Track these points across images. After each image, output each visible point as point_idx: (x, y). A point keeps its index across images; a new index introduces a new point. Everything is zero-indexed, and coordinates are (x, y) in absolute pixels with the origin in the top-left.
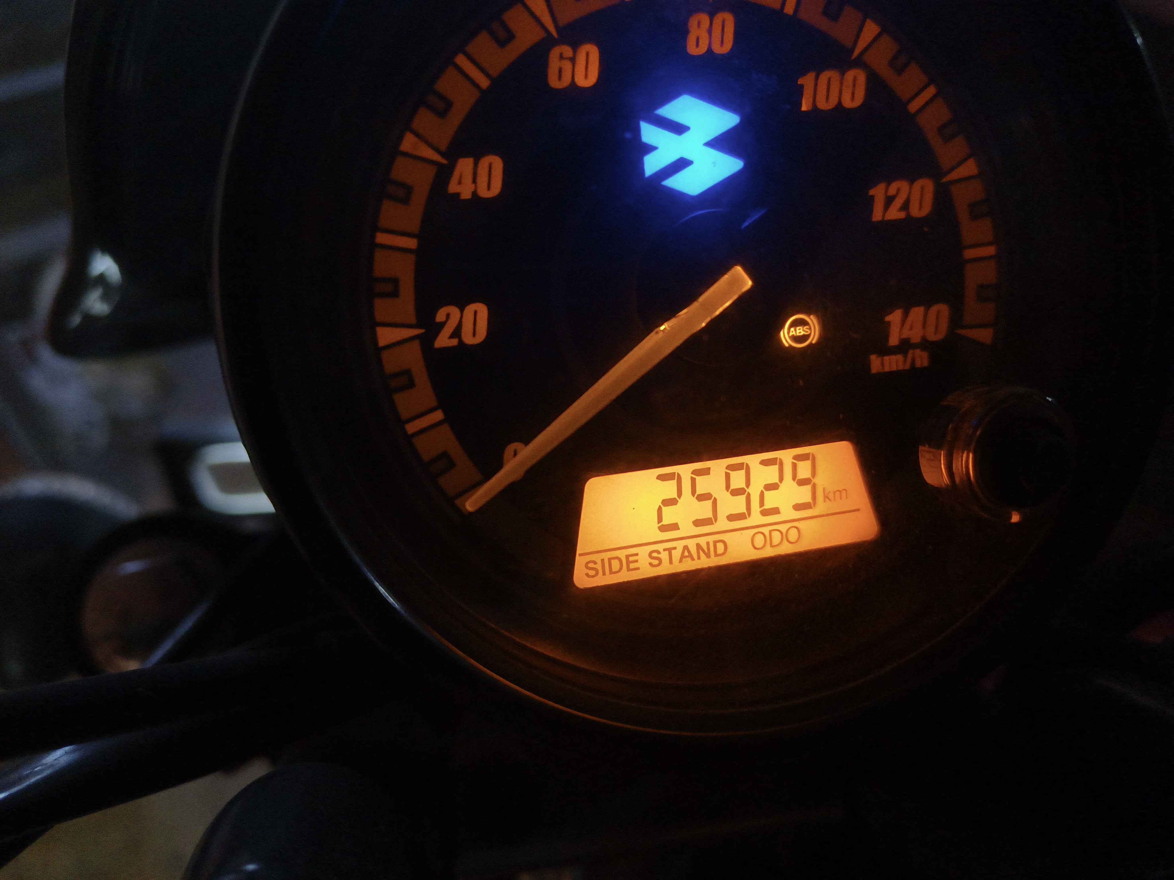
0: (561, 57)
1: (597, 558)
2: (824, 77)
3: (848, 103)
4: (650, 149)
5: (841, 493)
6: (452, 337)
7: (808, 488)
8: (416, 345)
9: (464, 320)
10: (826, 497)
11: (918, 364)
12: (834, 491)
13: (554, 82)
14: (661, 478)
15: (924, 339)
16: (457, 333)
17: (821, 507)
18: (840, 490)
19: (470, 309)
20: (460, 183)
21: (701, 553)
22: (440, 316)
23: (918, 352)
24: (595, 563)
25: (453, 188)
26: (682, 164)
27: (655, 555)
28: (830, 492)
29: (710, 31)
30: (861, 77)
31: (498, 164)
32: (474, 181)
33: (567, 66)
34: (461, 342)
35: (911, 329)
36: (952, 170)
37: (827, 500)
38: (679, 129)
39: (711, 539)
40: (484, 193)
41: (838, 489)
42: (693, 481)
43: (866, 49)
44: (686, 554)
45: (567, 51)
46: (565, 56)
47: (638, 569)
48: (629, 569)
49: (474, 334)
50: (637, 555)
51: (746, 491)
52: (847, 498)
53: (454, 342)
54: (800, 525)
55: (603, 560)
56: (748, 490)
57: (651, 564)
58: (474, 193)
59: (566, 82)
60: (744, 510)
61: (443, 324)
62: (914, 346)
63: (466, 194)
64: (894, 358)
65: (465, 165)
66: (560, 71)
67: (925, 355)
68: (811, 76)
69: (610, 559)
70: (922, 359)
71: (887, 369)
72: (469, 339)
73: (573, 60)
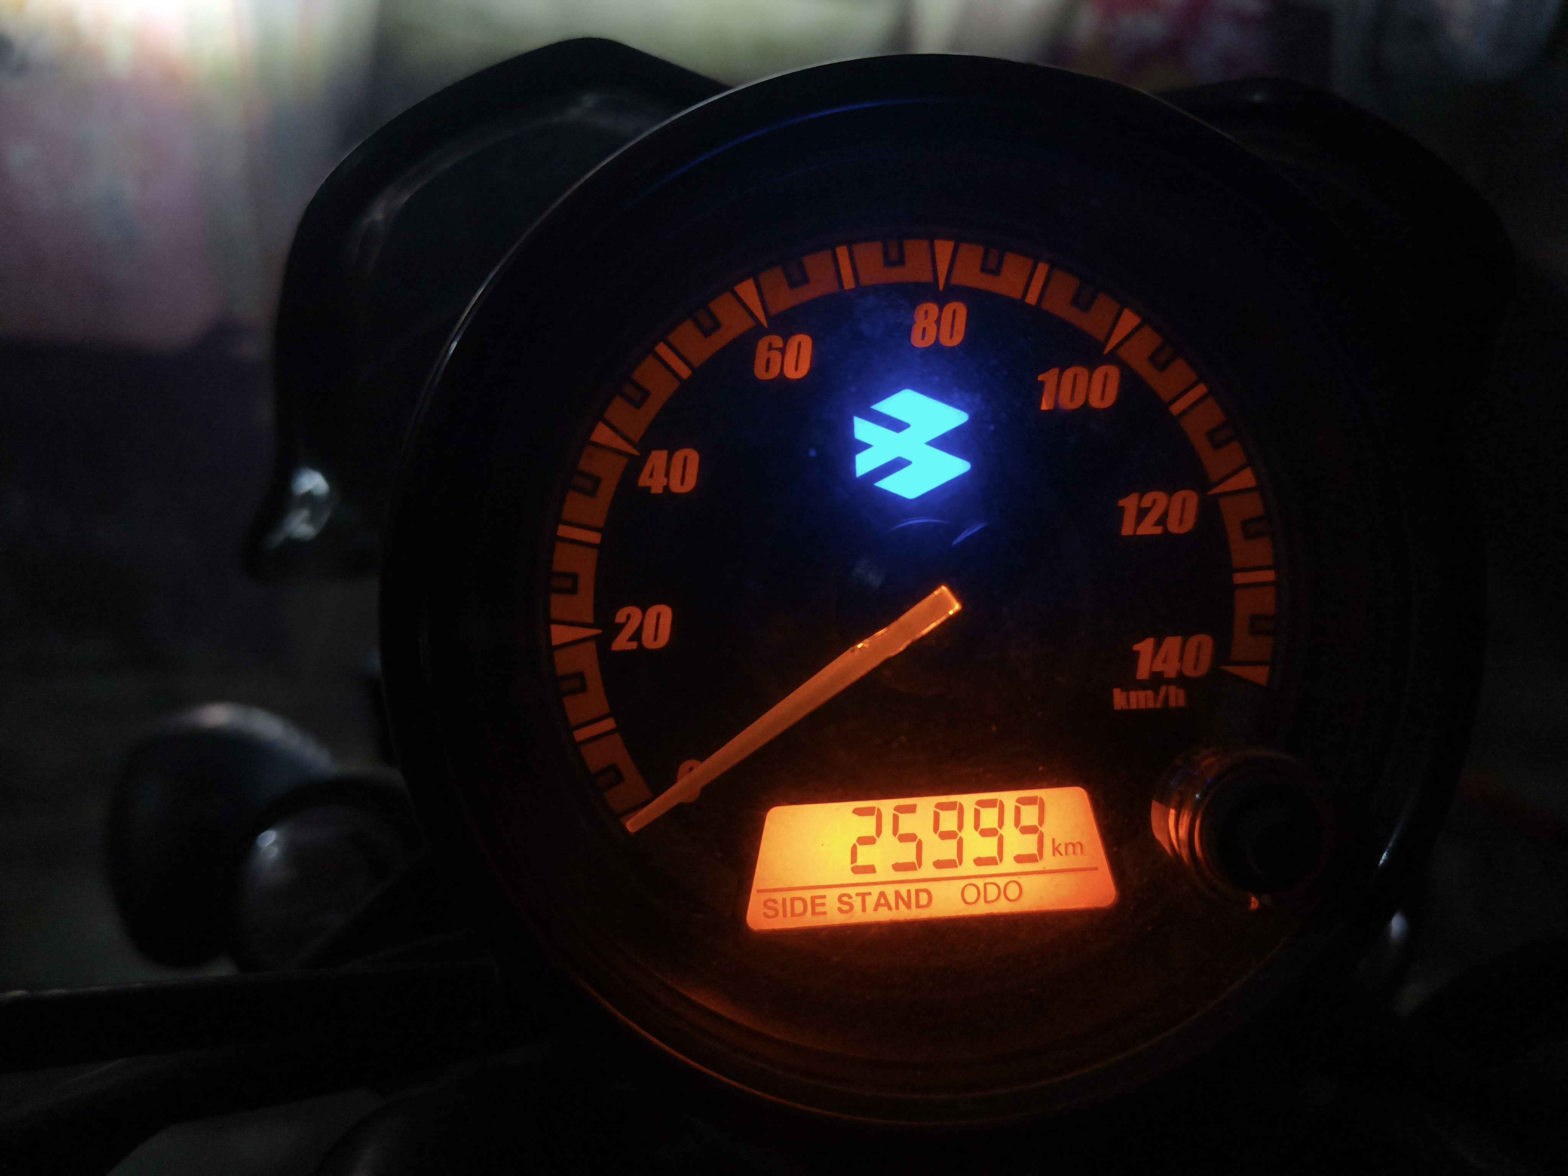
0: (770, 348)
1: (778, 897)
2: (1069, 374)
3: (1096, 402)
4: (865, 446)
5: (1075, 847)
6: (630, 639)
7: (1034, 837)
8: (592, 646)
9: (646, 622)
10: (1056, 850)
11: (1172, 703)
12: (1065, 843)
13: (760, 372)
14: (858, 812)
15: (1180, 673)
16: (637, 635)
17: (1049, 861)
18: (1074, 842)
19: (653, 611)
20: (651, 476)
21: (900, 902)
22: (620, 617)
23: (1173, 689)
24: (775, 901)
25: (644, 481)
26: (897, 465)
27: (845, 899)
28: (1060, 844)
29: (938, 321)
30: (1113, 373)
31: (694, 457)
32: (667, 475)
33: (776, 356)
34: (640, 645)
35: (1164, 661)
36: (1220, 482)
37: (1057, 853)
38: (897, 425)
39: (913, 887)
40: (677, 487)
41: (1071, 841)
42: (896, 819)
43: (1120, 344)
44: (882, 901)
45: (778, 342)
46: (773, 346)
47: (825, 913)
48: (814, 913)
49: (655, 639)
50: (824, 897)
51: (957, 835)
52: (1082, 853)
53: (634, 645)
54: (1022, 880)
55: (784, 900)
56: (960, 834)
57: (840, 910)
58: (666, 488)
59: (774, 373)
60: (954, 857)
61: (621, 627)
62: (1169, 682)
63: (657, 488)
64: (1142, 694)
65: (658, 458)
66: (768, 361)
67: (1181, 693)
68: (1055, 371)
69: (793, 900)
70: (1177, 697)
71: (1133, 706)
72: (649, 642)
73: (783, 351)
